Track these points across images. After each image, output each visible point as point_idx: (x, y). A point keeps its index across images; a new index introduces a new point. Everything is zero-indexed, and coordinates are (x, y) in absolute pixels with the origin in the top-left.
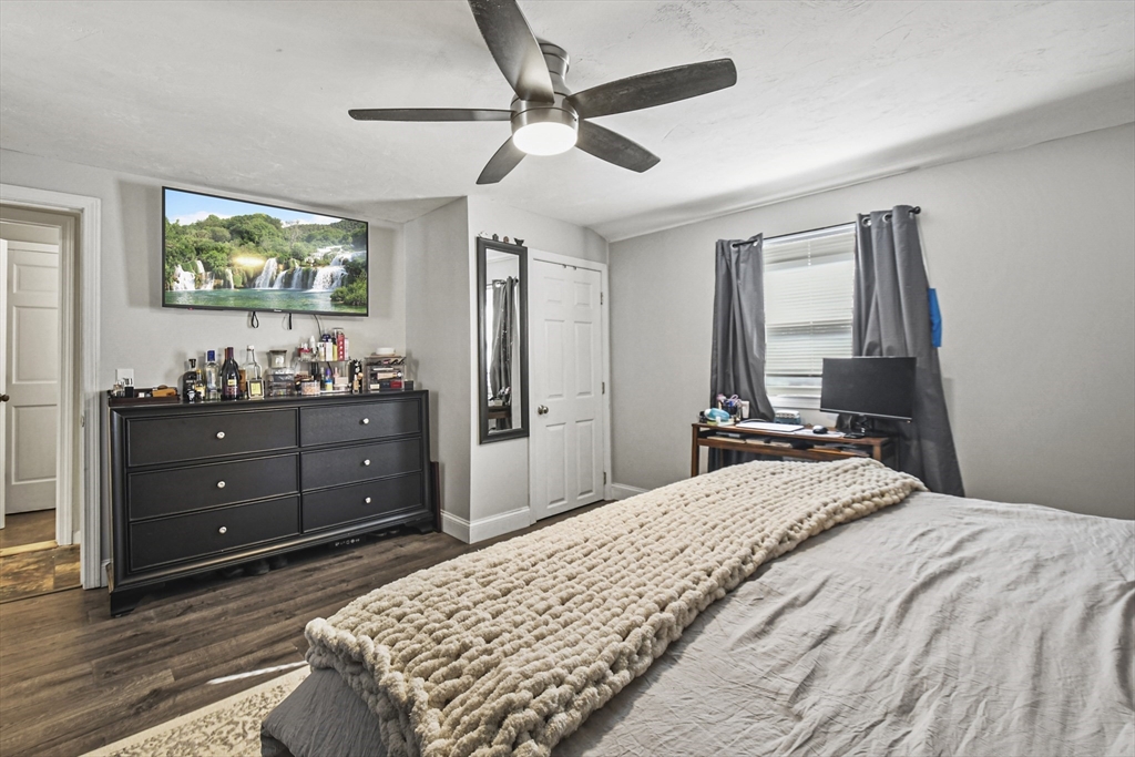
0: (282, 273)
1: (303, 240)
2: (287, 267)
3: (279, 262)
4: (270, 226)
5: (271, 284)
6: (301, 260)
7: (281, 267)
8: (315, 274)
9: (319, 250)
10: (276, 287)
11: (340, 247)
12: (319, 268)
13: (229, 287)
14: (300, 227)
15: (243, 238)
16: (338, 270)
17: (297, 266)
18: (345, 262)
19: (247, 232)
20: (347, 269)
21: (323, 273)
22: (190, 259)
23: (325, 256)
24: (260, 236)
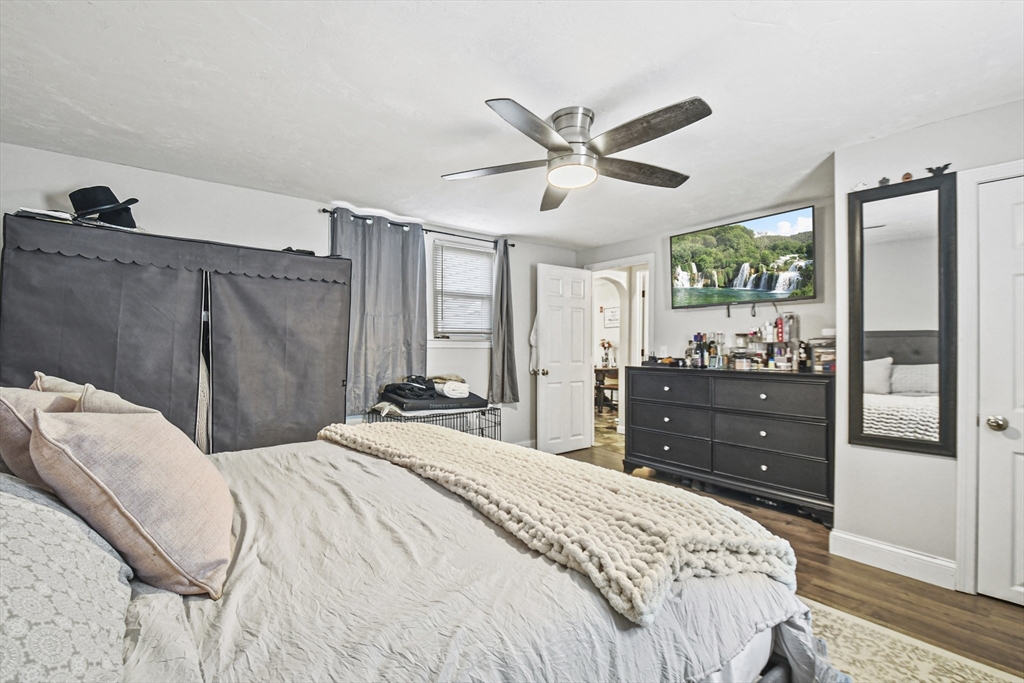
0: (754, 276)
1: (769, 249)
2: (757, 271)
3: (751, 267)
4: (746, 235)
5: (745, 285)
6: (768, 265)
7: (753, 271)
8: (777, 277)
9: (781, 257)
10: (748, 288)
11: (796, 255)
12: (781, 273)
13: (715, 286)
14: (768, 237)
15: (726, 245)
16: (794, 275)
17: (765, 271)
18: (800, 268)
19: (729, 240)
20: (801, 275)
21: (784, 277)
22: (687, 261)
23: (786, 263)
24: (738, 244)
